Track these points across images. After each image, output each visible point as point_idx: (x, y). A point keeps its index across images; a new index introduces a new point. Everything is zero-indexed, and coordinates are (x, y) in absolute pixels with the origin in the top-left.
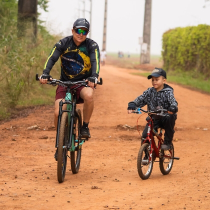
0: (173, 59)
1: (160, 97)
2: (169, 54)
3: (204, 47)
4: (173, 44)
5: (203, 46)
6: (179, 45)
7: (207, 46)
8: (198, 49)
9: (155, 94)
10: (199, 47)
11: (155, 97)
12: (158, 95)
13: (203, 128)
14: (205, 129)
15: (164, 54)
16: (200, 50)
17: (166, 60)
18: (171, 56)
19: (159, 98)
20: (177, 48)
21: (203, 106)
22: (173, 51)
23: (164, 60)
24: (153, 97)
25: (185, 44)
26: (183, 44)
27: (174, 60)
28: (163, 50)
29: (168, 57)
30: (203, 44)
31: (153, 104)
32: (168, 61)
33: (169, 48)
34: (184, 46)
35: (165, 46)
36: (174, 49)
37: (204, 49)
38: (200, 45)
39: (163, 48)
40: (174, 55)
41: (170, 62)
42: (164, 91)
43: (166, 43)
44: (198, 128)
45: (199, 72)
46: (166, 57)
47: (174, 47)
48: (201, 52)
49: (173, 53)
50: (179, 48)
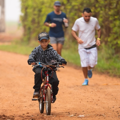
0: (36, 25)
1: (46, 54)
2: (30, 19)
3: (76, 7)
4: (35, 5)
5: (74, 6)
6: (43, 6)
7: (80, 6)
8: (68, 11)
9: (42, 52)
10: (69, 7)
11: (42, 54)
12: (45, 53)
13: (78, 115)
14: (80, 116)
15: (24, 19)
16: (70, 12)
17: (27, 27)
18: (33, 21)
19: (46, 56)
20: (40, 11)
21: (77, 86)
22: (35, 15)
23: (25, 26)
24: (41, 55)
25: (50, 5)
26: (48, 5)
27: (37, 27)
28: (23, 14)
29: (29, 23)
30: (74, 3)
31: (40, 60)
32: (29, 28)
33: (29, 11)
34: (49, 7)
35: (25, 8)
36: (36, 12)
37: (76, 10)
38: (71, 5)
39: (22, 11)
40: (37, 20)
41: (32, 30)
42: (49, 50)
43: (26, 4)
44: (72, 115)
45: (71, 41)
46: (26, 23)
47: (37, 9)
48: (72, 14)
49: (36, 17)
50: (44, 10)
